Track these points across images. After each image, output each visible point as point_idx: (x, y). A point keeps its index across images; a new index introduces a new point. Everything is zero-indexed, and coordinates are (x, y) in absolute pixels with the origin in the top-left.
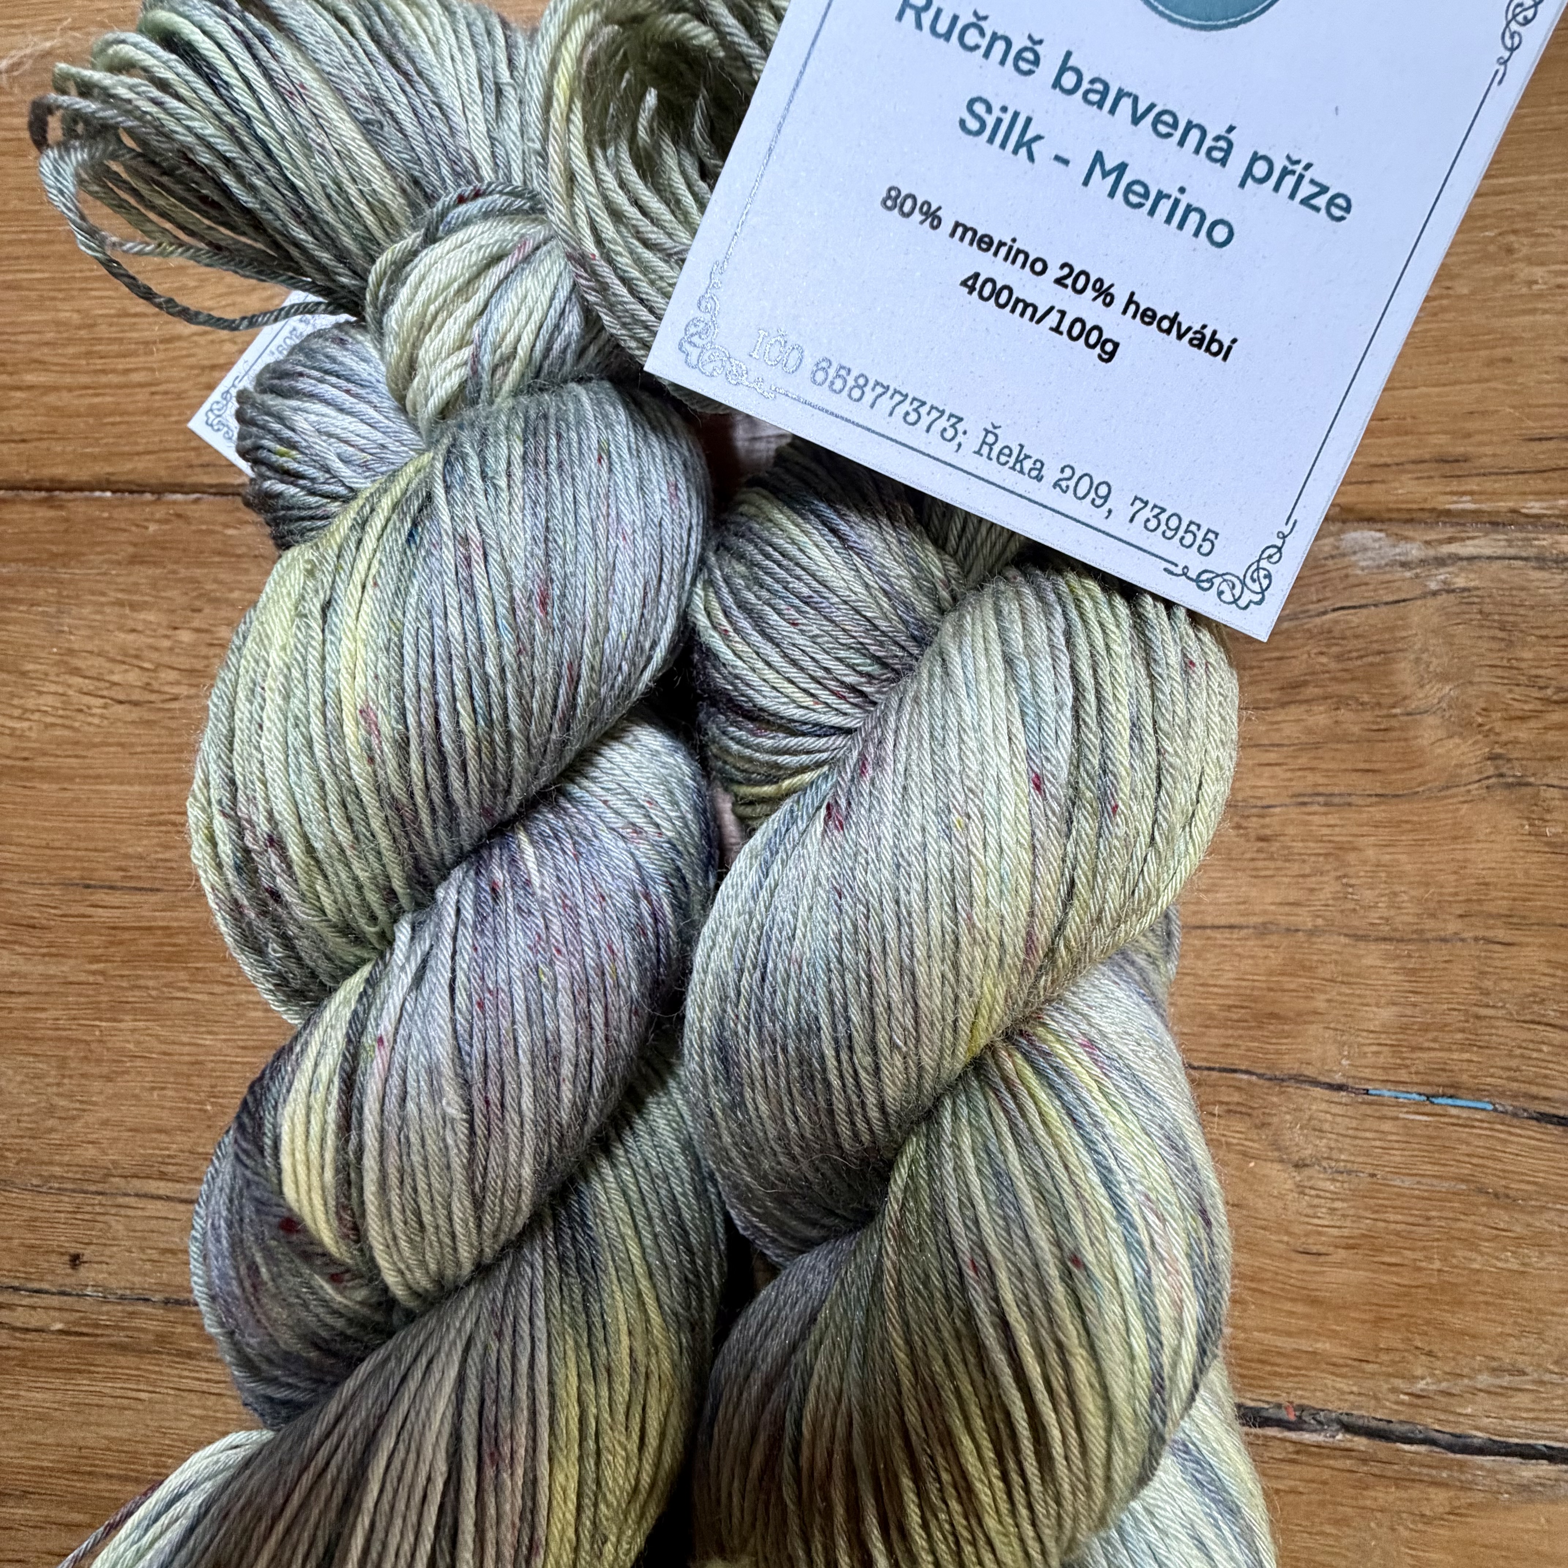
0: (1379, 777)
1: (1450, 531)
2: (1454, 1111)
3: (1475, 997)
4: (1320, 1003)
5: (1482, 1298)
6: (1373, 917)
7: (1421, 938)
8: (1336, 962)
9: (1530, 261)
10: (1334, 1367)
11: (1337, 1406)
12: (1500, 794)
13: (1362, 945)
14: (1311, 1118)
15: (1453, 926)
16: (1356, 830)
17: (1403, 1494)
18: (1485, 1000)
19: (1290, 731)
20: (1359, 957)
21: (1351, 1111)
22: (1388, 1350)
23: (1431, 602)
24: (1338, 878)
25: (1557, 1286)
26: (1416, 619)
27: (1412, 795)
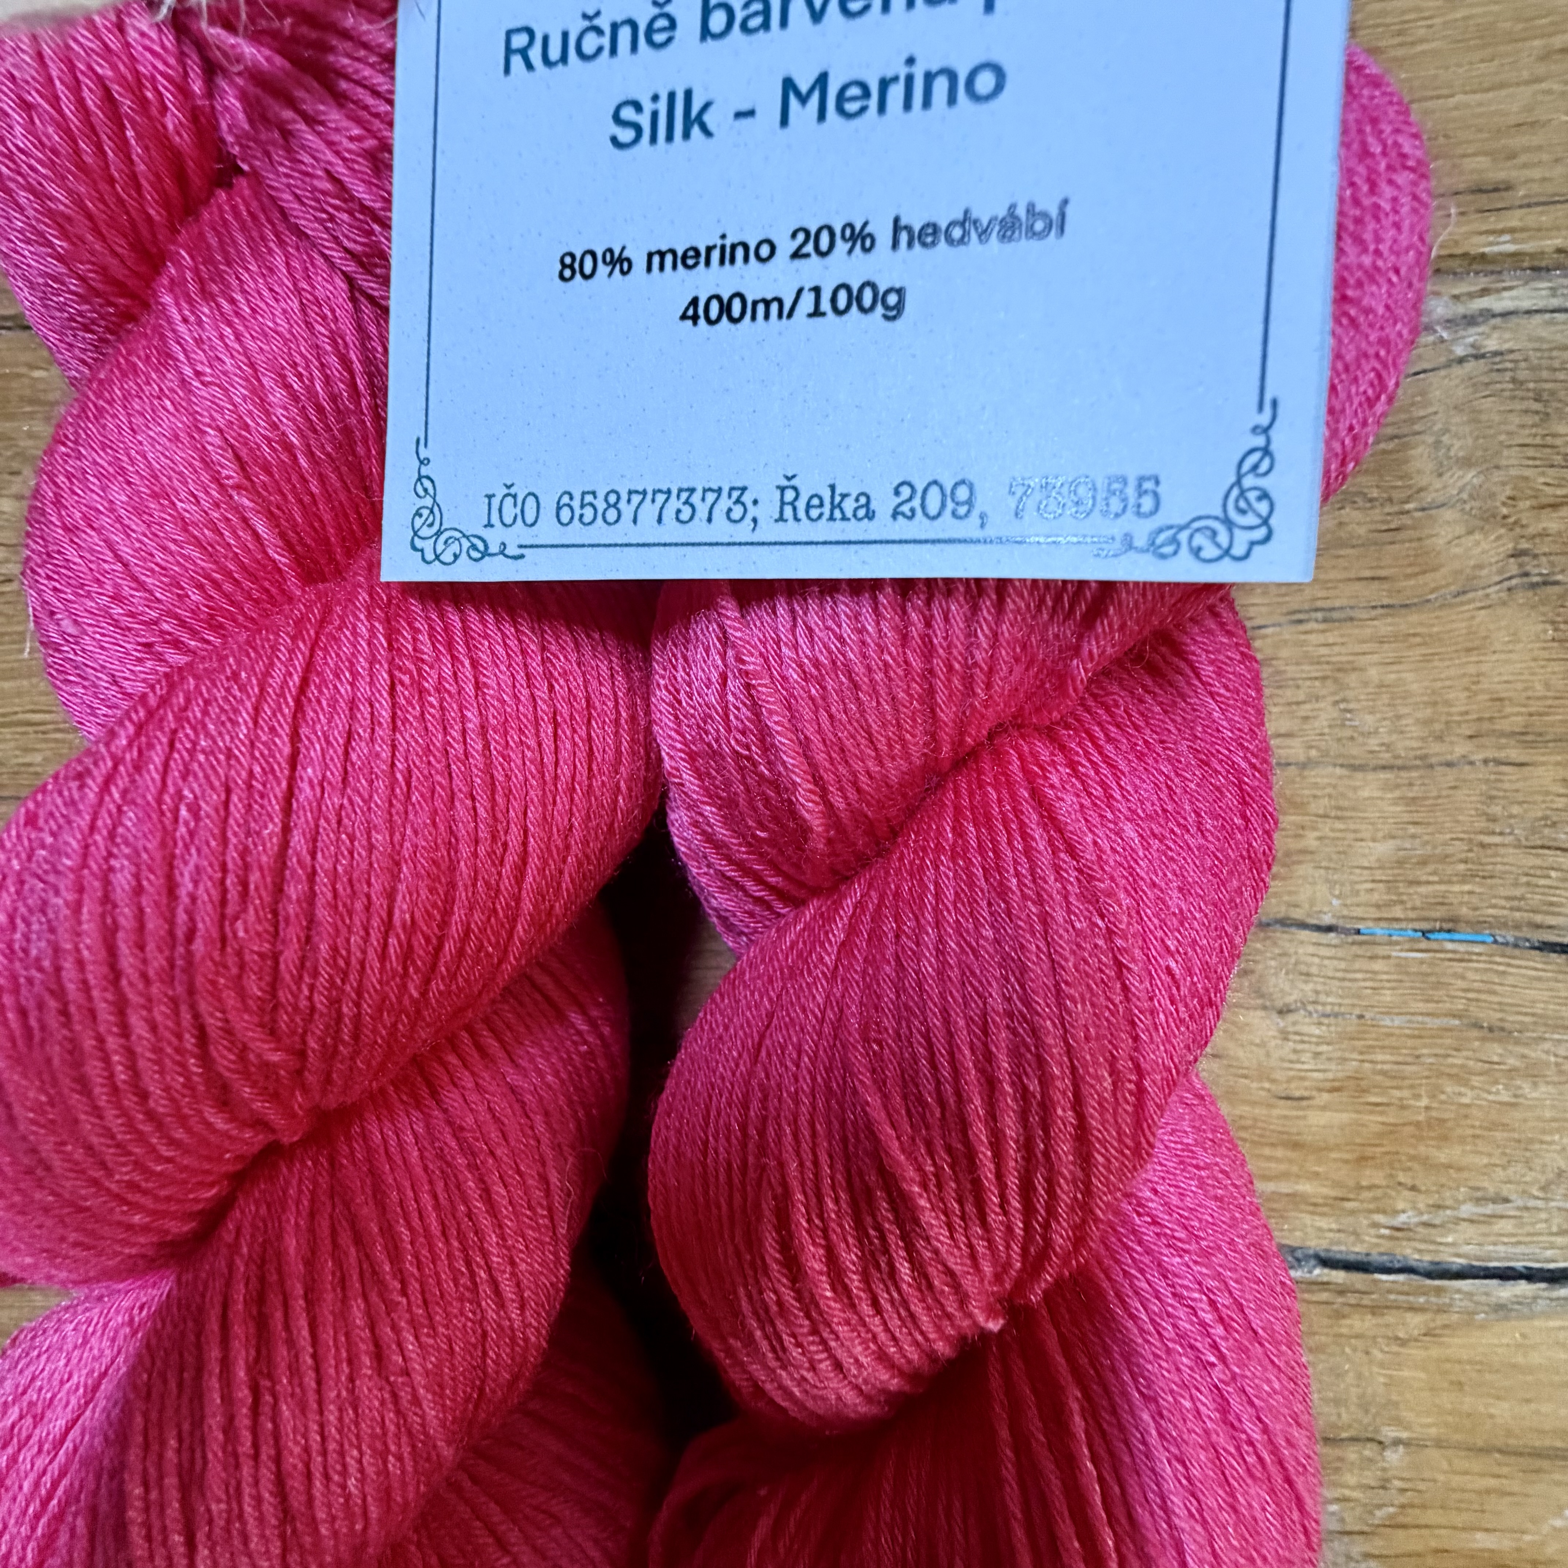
0: (1386, 586)
1: (1483, 281)
2: (1450, 946)
3: (1482, 824)
4: (1310, 841)
5: (1470, 1132)
6: (1373, 743)
7: (1426, 764)
8: (1330, 796)
10: (1315, 1207)
11: (1316, 1244)
12: (1521, 597)
13: (1359, 775)
14: (1297, 963)
15: (1460, 749)
16: (1358, 648)
17: (1380, 1320)
18: (1491, 826)
20: (1355, 789)
21: (1340, 953)
22: (1370, 1188)
23: (1458, 371)
24: (1336, 703)
25: (1548, 1114)
26: (1437, 394)
27: (1423, 604)
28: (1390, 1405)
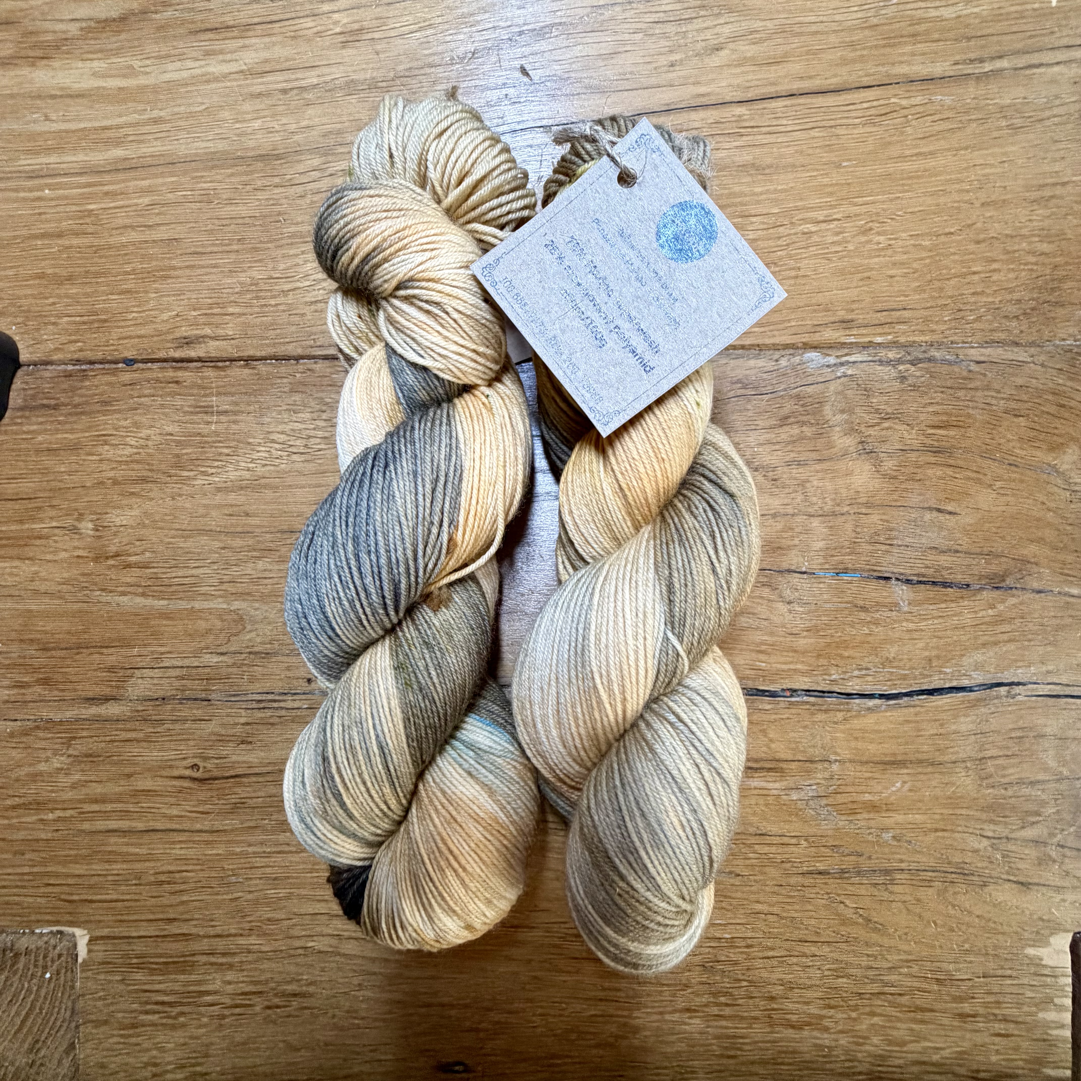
0: (818, 453)
1: (846, 351)
2: (845, 578)
3: (854, 535)
4: (796, 541)
5: (856, 644)
6: (816, 507)
7: (834, 514)
8: (802, 526)
9: (879, 234)
10: (803, 673)
11: (804, 687)
12: (864, 457)
13: (812, 518)
14: (793, 585)
15: (846, 509)
16: (810, 474)
17: (828, 715)
18: (857, 536)
19: (783, 436)
20: (811, 523)
21: (808, 581)
22: (822, 666)
23: (838, 381)
24: (803, 493)
26: (832, 388)
27: (831, 459)
28: (833, 746)
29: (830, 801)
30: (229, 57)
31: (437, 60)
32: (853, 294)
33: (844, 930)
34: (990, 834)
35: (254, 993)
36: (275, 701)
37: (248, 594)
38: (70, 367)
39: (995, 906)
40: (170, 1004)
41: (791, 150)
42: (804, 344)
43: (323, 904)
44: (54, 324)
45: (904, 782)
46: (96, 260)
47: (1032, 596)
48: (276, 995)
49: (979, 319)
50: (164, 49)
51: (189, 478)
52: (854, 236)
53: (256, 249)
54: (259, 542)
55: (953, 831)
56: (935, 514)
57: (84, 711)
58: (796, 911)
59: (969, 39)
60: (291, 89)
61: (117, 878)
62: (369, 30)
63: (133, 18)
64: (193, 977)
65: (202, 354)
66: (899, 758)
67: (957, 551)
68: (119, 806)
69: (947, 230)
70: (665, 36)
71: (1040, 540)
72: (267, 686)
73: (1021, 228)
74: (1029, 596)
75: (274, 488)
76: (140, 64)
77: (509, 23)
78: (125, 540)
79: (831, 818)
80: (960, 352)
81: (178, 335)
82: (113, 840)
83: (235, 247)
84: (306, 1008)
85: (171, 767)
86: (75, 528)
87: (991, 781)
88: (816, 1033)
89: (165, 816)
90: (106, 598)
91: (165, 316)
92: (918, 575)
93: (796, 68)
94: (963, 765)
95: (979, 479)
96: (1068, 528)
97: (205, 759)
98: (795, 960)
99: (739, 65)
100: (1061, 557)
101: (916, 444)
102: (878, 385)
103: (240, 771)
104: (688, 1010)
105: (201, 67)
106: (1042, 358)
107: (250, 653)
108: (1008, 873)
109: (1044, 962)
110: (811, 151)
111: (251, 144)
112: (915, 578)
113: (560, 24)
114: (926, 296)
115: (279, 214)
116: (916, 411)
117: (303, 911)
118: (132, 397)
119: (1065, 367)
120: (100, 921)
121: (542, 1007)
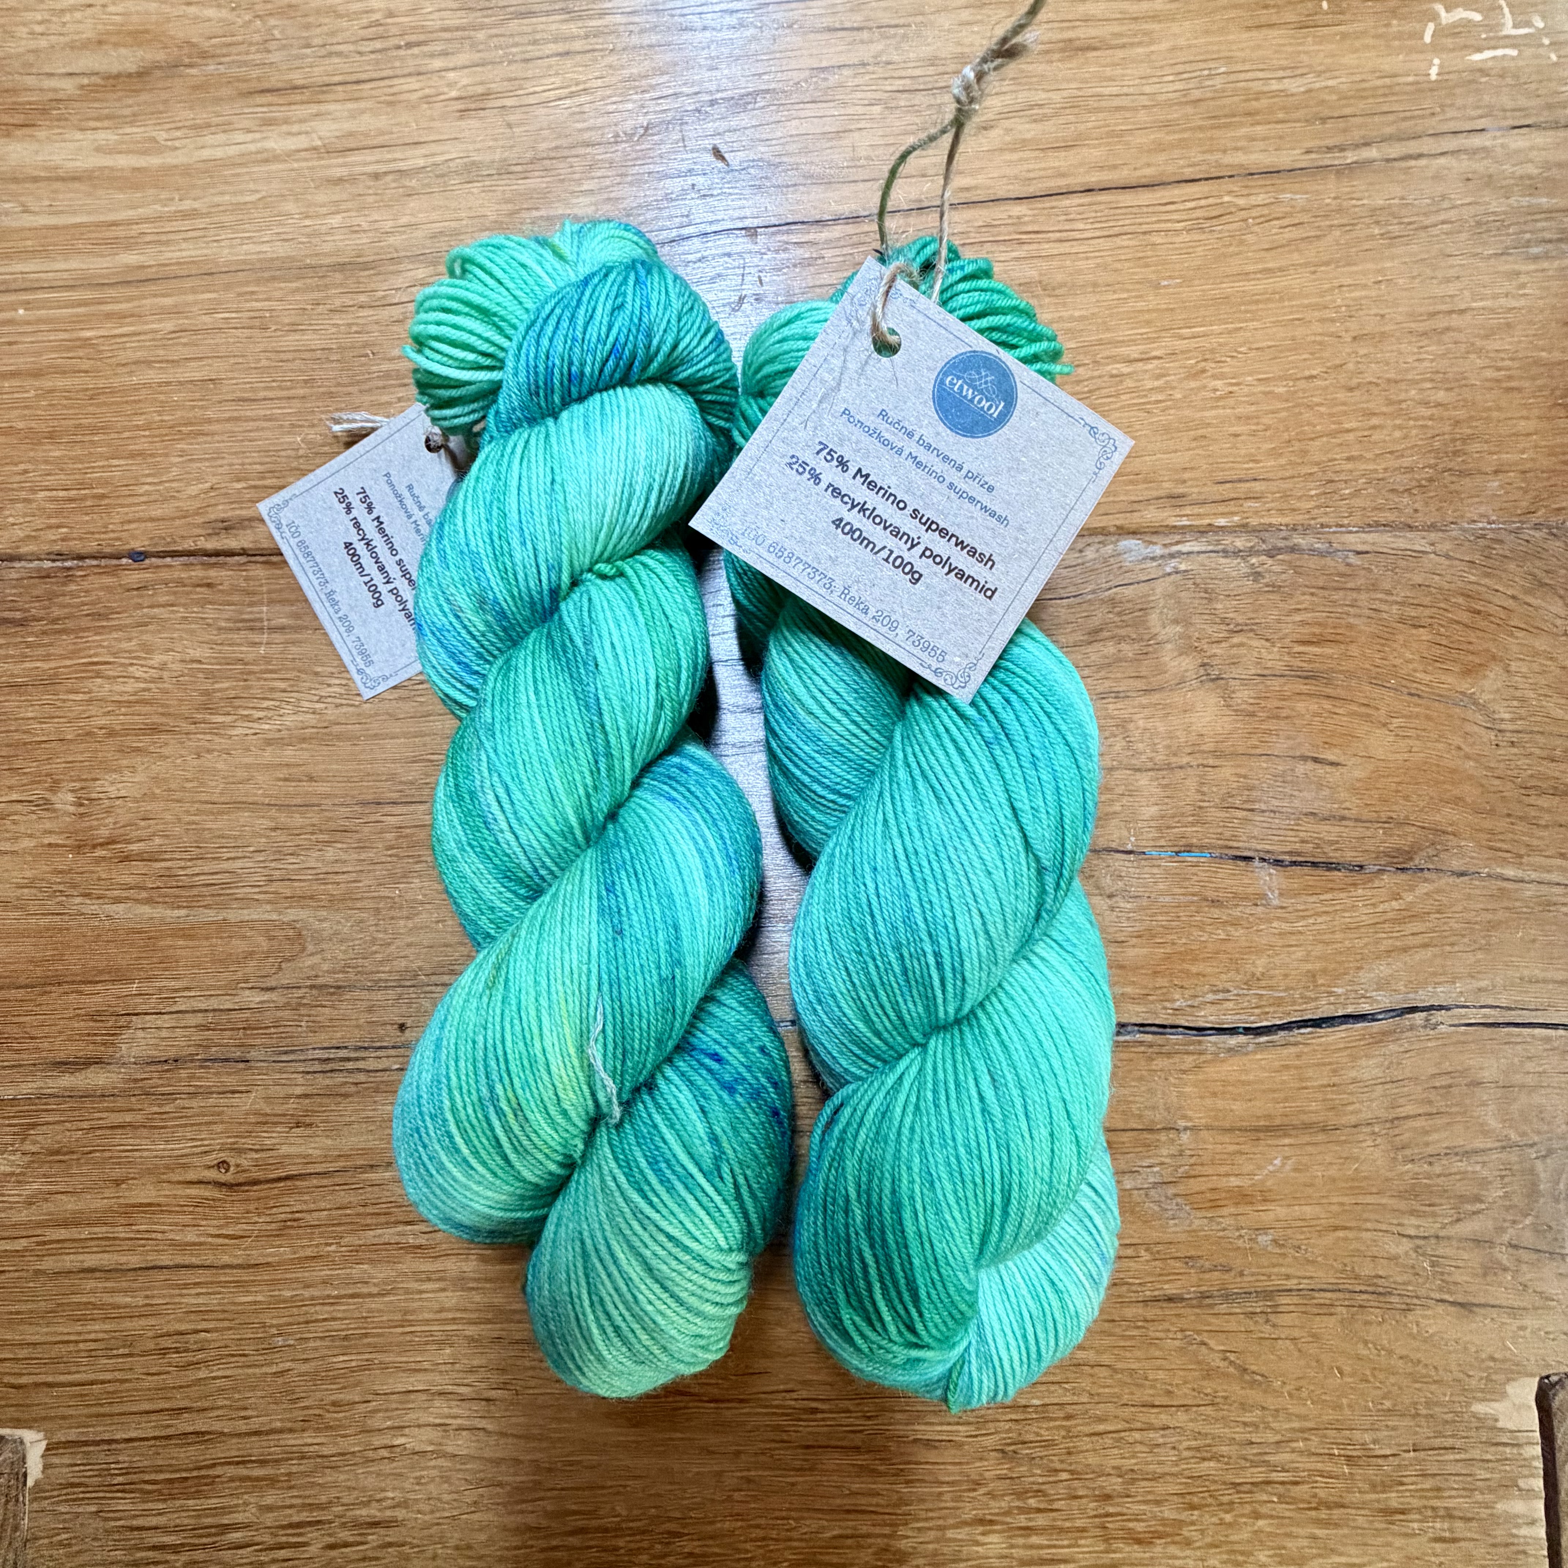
0: (1143, 680)
1: (1177, 538)
2: (1189, 859)
3: (1199, 797)
4: (1117, 808)
5: (1207, 955)
6: (1143, 758)
7: (1169, 767)
8: (1124, 785)
9: (1214, 377)
10: (1134, 999)
12: (1208, 685)
13: (1138, 774)
14: (1115, 871)
15: (1185, 760)
16: (1133, 711)
18: (1203, 798)
19: (1094, 657)
20: (1137, 781)
21: (1135, 864)
22: (1160, 988)
23: (1167, 579)
26: (1159, 590)
27: (1161, 689)
28: (1180, 1108)
29: (1181, 1189)
30: (295, 128)
31: (594, 136)
32: (1181, 459)
33: (1208, 1387)
34: (1412, 1232)
35: (310, 1524)
36: (349, 1059)
37: (311, 897)
38: (48, 564)
39: (1425, 1341)
40: (175, 1549)
41: (1091, 263)
42: (1118, 528)
43: (420, 1376)
44: (26, 500)
45: (1287, 1158)
46: (91, 409)
47: (1451, 880)
48: (343, 1525)
49: (1357, 493)
50: (202, 116)
51: (223, 725)
52: (1181, 381)
53: (331, 395)
54: (330, 819)
55: (1359, 1229)
56: (1310, 765)
57: (50, 1083)
58: (1138, 1359)
59: (1324, 120)
60: (386, 173)
61: (93, 1346)
62: (499, 94)
63: (158, 73)
64: (213, 1502)
65: (246, 545)
66: (1278, 1122)
67: (1343, 818)
68: (100, 1231)
69: (1307, 373)
70: (912, 108)
71: (1458, 800)
72: (337, 1037)
73: (1407, 370)
74: (1447, 880)
75: (352, 738)
76: (164, 135)
77: (696, 89)
78: (123, 820)
79: (1182, 1215)
80: (1332, 538)
81: (213, 517)
82: (91, 1284)
83: (301, 392)
84: (390, 1545)
85: (185, 1166)
86: (47, 802)
87: (1408, 1152)
88: (1173, 1550)
89: (173, 1244)
90: (92, 907)
91: (193, 490)
92: (1290, 853)
93: (1094, 154)
94: (1368, 1129)
95: (1369, 715)
96: (1497, 782)
97: (240, 1151)
98: (1137, 1436)
99: (1014, 150)
100: (1487, 824)
101: (1279, 667)
102: (1223, 585)
103: (293, 1170)
104: (981, 1521)
105: (253, 141)
106: (1447, 546)
107: (312, 987)
108: (1440, 1289)
109: (1500, 1424)
110: (1118, 266)
111: (327, 248)
112: (1287, 858)
113: (767, 91)
114: (1283, 461)
115: (366, 345)
116: (1279, 621)
117: (386, 1388)
118: (140, 607)
119: (1477, 558)
120: (64, 1418)
121: (758, 1526)
